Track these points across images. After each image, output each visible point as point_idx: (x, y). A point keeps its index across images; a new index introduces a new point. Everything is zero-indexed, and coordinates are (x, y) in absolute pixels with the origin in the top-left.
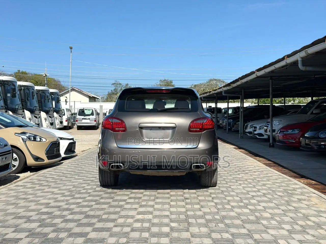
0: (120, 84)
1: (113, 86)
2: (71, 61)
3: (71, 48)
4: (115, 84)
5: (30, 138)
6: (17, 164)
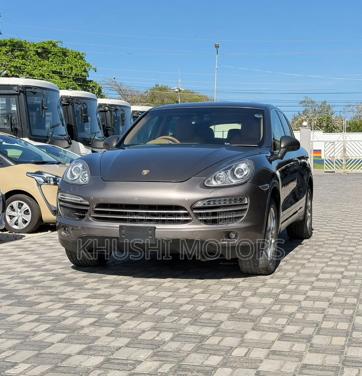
0: (313, 102)
2: (216, 66)
3: (217, 47)
4: (304, 102)
5: (49, 180)
6: (28, 218)
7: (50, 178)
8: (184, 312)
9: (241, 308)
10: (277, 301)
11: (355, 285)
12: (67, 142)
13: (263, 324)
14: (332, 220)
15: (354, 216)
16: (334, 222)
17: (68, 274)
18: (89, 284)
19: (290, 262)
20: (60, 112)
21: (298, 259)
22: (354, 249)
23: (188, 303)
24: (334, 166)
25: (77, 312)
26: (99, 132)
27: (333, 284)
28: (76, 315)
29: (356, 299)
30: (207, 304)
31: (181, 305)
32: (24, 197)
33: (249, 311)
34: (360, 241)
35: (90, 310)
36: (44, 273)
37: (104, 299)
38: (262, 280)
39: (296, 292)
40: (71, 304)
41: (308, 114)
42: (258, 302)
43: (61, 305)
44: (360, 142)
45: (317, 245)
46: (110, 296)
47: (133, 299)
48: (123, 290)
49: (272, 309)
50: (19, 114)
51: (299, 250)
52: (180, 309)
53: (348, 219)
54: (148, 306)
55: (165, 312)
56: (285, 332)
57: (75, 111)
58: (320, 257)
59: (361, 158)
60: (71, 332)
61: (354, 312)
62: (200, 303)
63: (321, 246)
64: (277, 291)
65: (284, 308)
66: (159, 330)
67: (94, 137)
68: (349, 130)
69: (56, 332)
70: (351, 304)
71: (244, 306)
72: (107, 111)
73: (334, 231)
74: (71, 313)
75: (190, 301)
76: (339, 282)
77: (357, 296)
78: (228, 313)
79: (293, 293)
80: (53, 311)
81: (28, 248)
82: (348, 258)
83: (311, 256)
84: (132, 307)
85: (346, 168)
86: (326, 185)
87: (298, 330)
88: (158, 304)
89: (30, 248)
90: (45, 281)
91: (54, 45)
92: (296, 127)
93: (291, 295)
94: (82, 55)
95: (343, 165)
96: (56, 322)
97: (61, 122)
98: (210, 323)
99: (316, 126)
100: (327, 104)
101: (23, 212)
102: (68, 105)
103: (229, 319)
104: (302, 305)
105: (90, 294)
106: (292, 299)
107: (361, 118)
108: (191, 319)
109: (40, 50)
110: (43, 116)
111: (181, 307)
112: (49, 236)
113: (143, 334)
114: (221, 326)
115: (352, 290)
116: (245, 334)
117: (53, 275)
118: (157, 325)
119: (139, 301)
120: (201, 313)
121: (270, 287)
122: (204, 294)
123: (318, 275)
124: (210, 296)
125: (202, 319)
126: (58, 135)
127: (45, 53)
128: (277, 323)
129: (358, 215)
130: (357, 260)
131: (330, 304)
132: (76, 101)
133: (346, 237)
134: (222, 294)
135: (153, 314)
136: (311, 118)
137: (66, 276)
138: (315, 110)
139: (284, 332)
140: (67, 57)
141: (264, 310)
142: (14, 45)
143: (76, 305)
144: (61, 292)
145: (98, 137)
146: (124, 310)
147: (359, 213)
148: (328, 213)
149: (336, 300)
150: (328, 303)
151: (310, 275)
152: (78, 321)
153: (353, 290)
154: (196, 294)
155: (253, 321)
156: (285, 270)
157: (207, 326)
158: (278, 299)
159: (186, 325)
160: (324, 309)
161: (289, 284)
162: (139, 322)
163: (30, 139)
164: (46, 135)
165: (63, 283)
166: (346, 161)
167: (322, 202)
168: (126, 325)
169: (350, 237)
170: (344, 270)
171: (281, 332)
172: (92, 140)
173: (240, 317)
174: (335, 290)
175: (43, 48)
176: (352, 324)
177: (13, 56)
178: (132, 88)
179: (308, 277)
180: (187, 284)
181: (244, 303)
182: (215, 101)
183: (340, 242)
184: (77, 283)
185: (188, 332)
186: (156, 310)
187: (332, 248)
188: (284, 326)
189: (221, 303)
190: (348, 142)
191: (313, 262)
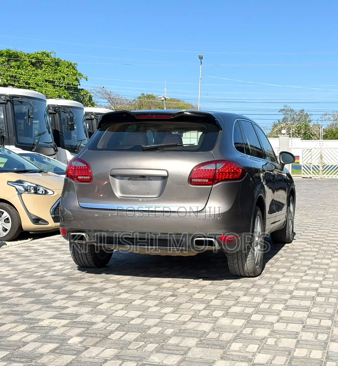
0: (292, 110)
1: (280, 113)
2: (200, 77)
3: (201, 58)
4: (283, 110)
5: (29, 189)
6: (8, 226)
7: (30, 186)
8: (151, 336)
9: (211, 332)
10: (249, 323)
11: (330, 304)
12: (53, 149)
13: (232, 351)
14: (308, 229)
15: (329, 224)
16: (309, 231)
17: (38, 289)
18: (58, 301)
19: (264, 276)
20: (46, 121)
21: (273, 273)
22: (329, 261)
23: (156, 325)
24: (311, 172)
25: (39, 335)
26: (85, 140)
27: (308, 303)
28: (37, 340)
29: (331, 321)
30: (176, 326)
31: (149, 328)
32: (5, 206)
33: (219, 336)
34: (335, 253)
35: (53, 333)
36: (15, 287)
37: (70, 319)
38: (235, 297)
39: (269, 312)
40: (34, 325)
41: (287, 122)
42: (229, 324)
43: (24, 327)
44: (336, 149)
45: (291, 257)
46: (77, 315)
47: (100, 319)
48: (92, 308)
49: (243, 332)
50: (6, 122)
51: (274, 263)
52: (147, 332)
53: (324, 228)
54: (115, 329)
55: (131, 336)
56: (256, 361)
57: (62, 118)
58: (295, 271)
59: (337, 164)
60: (29, 361)
61: (328, 337)
62: (169, 325)
63: (297, 258)
64: (249, 310)
65: (256, 331)
66: (123, 359)
67: (80, 144)
68: (325, 137)
69: (13, 361)
70: (325, 327)
71: (215, 329)
72: (93, 119)
73: (310, 241)
74: (34, 336)
75: (159, 322)
76: (313, 301)
77: (331, 317)
78: (197, 338)
79: (265, 313)
80: (15, 334)
81: (4, 259)
82: (322, 272)
83: (286, 269)
84: (97, 329)
85: (322, 174)
86: (303, 191)
87: (270, 359)
88: (125, 326)
89: (6, 258)
90: (13, 298)
91: (48, 56)
92: (276, 134)
93: (264, 316)
94: (74, 65)
95: (320, 171)
96: (15, 348)
97: (47, 130)
98: (177, 350)
99: (295, 133)
100: (305, 112)
101: (3, 220)
102: (55, 114)
103: (197, 345)
104: (274, 328)
105: (56, 313)
106: (265, 320)
107: (337, 125)
108: (158, 345)
109: (34, 60)
110: (29, 124)
111: (149, 330)
112: (27, 245)
113: (105, 364)
114: (189, 354)
115: (326, 310)
116: (213, 364)
117: (23, 290)
118: (121, 353)
119: (106, 322)
120: (169, 337)
121: (243, 305)
122: (174, 313)
123: (292, 292)
124: (180, 316)
125: (169, 345)
126: (44, 142)
127: (39, 63)
128: (247, 350)
129: (334, 223)
130: (332, 275)
131: (304, 327)
132: (63, 110)
133: (322, 248)
134: (192, 313)
135: (119, 339)
136: (290, 126)
137: (35, 291)
138: (293, 118)
139: (254, 361)
140: (60, 67)
141: (235, 333)
142: (10, 55)
143: (39, 327)
144: (27, 311)
145: (84, 144)
146: (89, 334)
147: (335, 222)
148: (304, 221)
149: (310, 322)
150: (301, 326)
151: (284, 292)
152: (38, 348)
153: (328, 310)
154: (166, 314)
155: (222, 347)
156: (259, 286)
157: (173, 354)
158: (250, 321)
159: (152, 352)
160: (297, 333)
161: (263, 302)
162: (103, 349)
163: (17, 146)
164: (33, 143)
165: (31, 300)
166: (323, 167)
167: (299, 210)
168: (89, 352)
169: (325, 248)
170: (319, 287)
171: (251, 361)
172: (78, 147)
173: (208, 342)
174: (309, 310)
175: (37, 58)
176: (326, 352)
177: (9, 66)
178: (121, 96)
179: (282, 294)
180: (158, 301)
181: (214, 325)
182: (199, 110)
183: (315, 254)
184: (45, 300)
185: (153, 361)
186: (122, 333)
187: (308, 260)
188: (254, 355)
189: (190, 326)
190: (325, 150)
191: (288, 276)
